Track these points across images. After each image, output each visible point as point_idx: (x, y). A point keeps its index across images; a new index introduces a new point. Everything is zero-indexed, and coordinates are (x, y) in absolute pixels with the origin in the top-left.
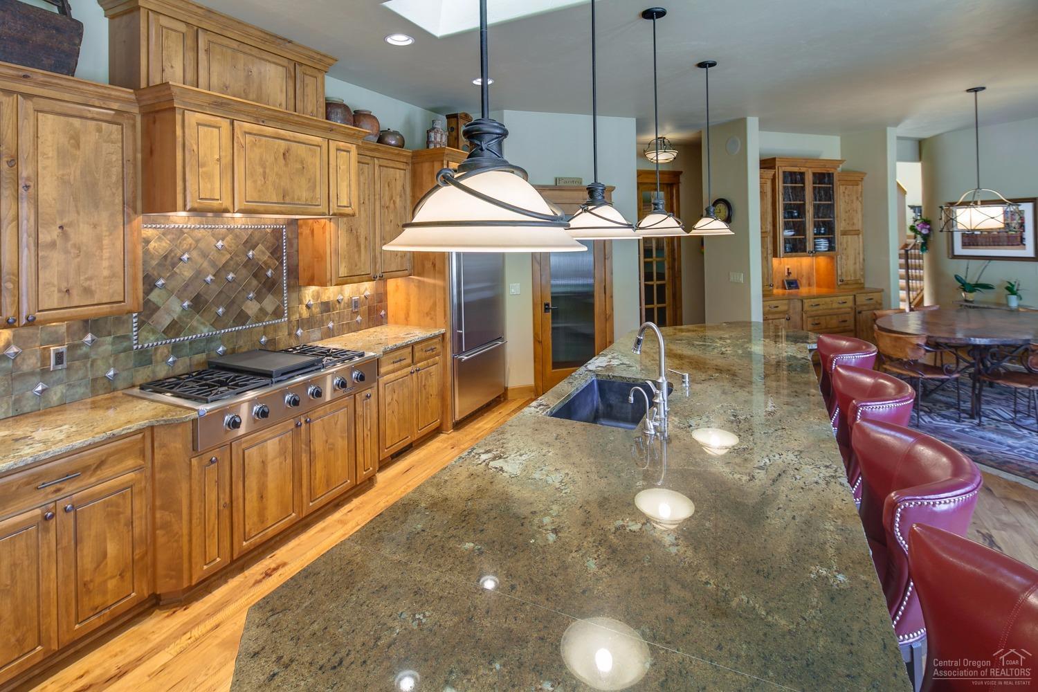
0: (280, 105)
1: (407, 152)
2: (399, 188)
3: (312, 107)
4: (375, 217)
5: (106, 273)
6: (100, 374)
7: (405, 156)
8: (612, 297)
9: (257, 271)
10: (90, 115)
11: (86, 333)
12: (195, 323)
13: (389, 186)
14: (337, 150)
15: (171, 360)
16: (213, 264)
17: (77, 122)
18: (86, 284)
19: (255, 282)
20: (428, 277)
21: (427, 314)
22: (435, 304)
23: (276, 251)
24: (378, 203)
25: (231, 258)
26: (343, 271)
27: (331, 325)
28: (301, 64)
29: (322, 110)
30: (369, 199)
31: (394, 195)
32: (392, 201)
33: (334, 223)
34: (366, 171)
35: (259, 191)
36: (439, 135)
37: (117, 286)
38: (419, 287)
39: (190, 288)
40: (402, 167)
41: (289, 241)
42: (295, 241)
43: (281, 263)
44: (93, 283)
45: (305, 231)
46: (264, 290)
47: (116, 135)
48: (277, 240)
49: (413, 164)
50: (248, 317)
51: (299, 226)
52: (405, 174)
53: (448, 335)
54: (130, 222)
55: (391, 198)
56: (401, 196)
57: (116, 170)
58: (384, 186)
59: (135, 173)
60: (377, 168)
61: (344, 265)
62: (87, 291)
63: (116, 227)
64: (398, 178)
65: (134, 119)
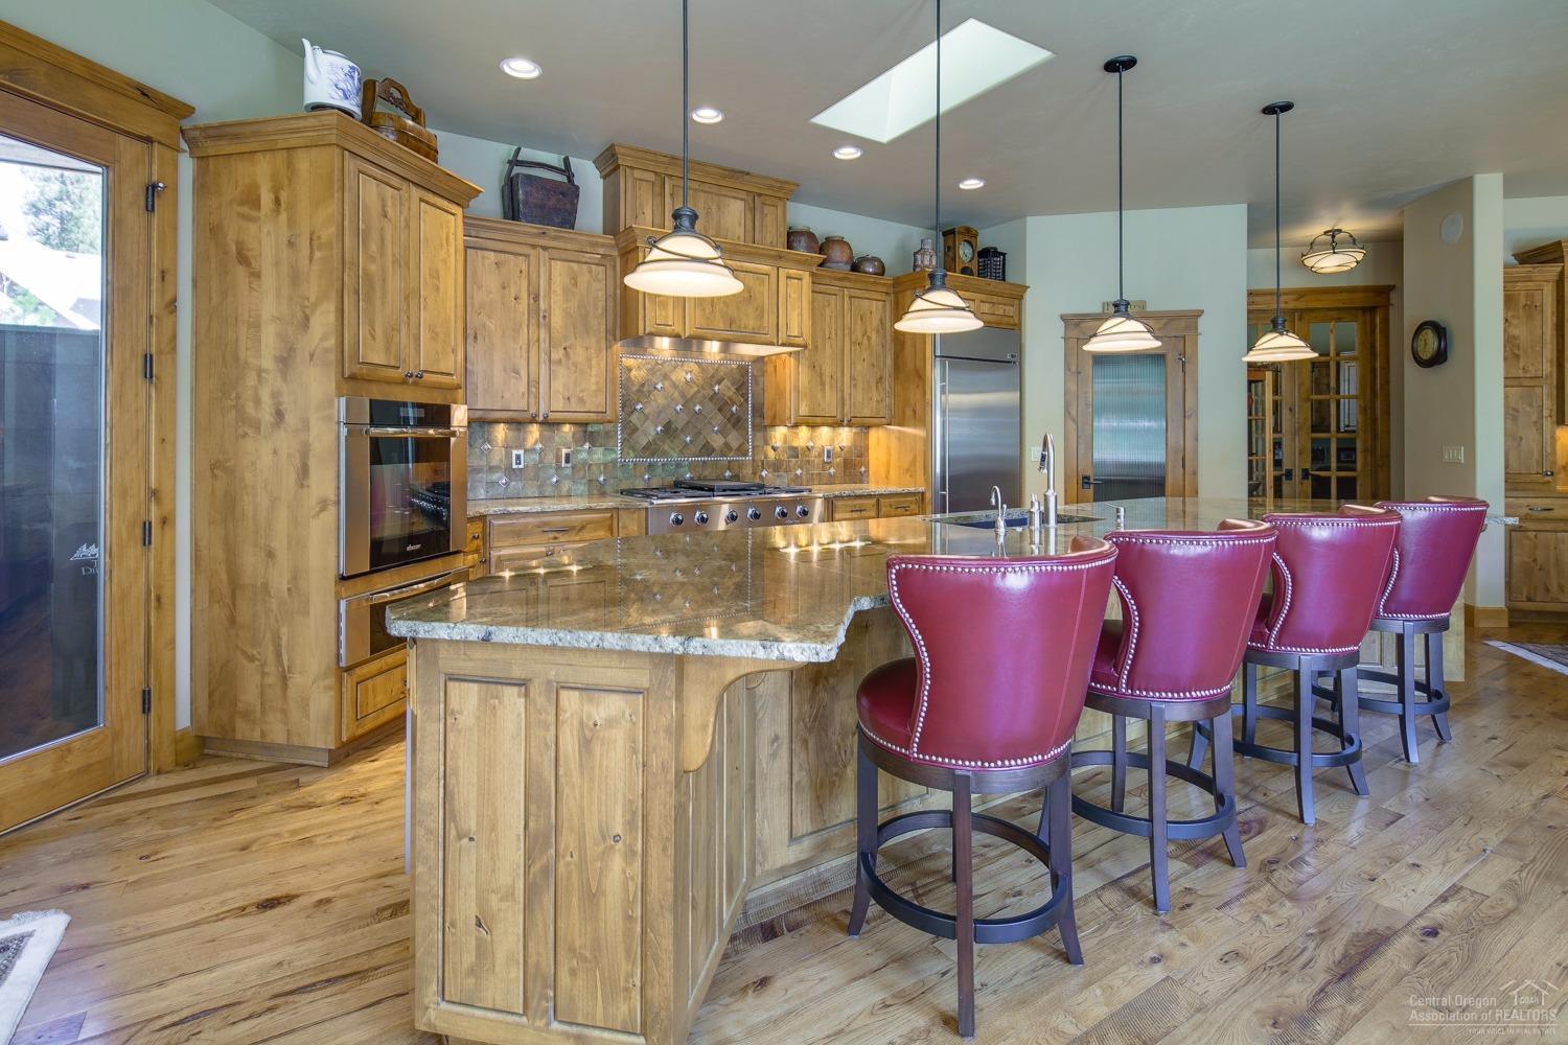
0: (739, 238)
1: (887, 279)
2: (875, 322)
3: (773, 237)
4: (843, 354)
5: (594, 387)
6: (594, 477)
7: (884, 284)
8: (1195, 473)
9: (722, 405)
10: (584, 260)
11: (584, 443)
12: (666, 447)
13: (862, 319)
14: (788, 277)
15: (646, 477)
16: (683, 395)
17: (575, 266)
18: (581, 395)
19: (720, 417)
20: (909, 426)
21: (908, 470)
22: (915, 458)
23: (741, 387)
24: (847, 339)
25: (698, 391)
26: (804, 410)
27: (799, 472)
28: (760, 195)
29: (784, 239)
30: (836, 334)
31: (869, 330)
32: (865, 337)
33: (795, 358)
34: (833, 303)
35: (708, 318)
36: (927, 258)
37: (601, 399)
38: (899, 439)
39: (663, 415)
40: (880, 298)
41: (754, 377)
42: (760, 379)
43: (747, 400)
44: (585, 394)
45: (770, 368)
46: (729, 425)
47: (602, 276)
48: (742, 376)
49: (895, 293)
50: (713, 450)
51: (766, 364)
52: (884, 306)
53: (928, 496)
54: (611, 347)
55: (865, 333)
56: (878, 332)
57: (601, 304)
58: (856, 320)
59: (615, 306)
60: (846, 299)
61: (804, 404)
62: (581, 401)
63: (601, 351)
64: (874, 310)
65: (615, 261)
